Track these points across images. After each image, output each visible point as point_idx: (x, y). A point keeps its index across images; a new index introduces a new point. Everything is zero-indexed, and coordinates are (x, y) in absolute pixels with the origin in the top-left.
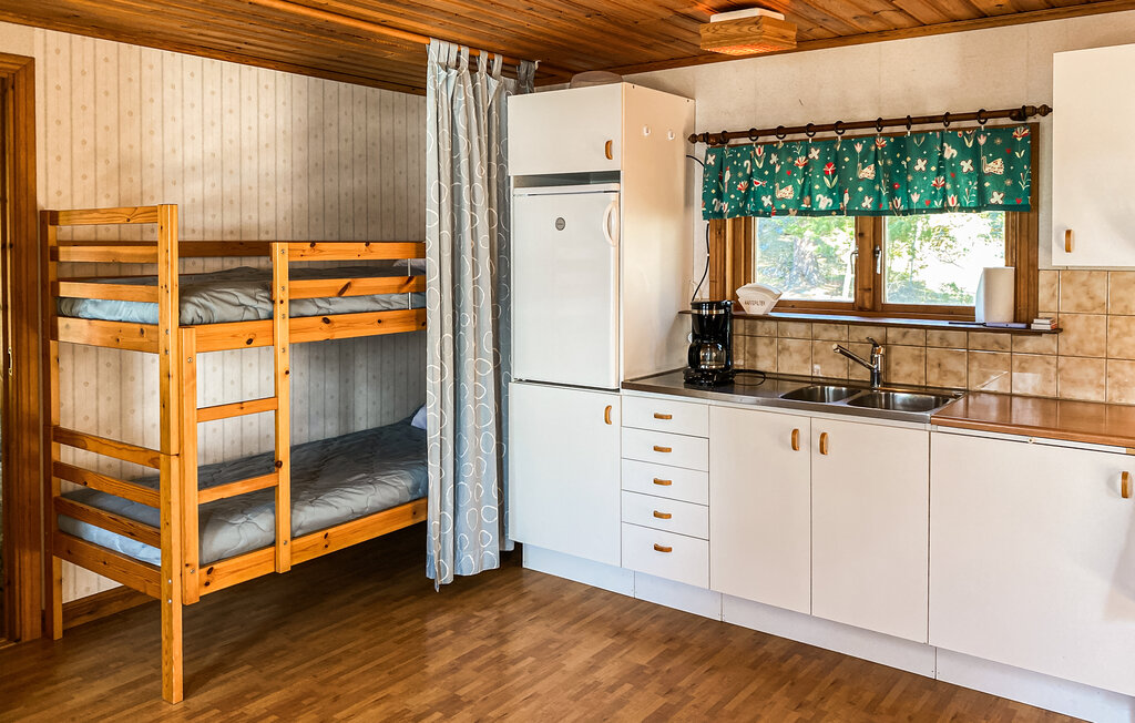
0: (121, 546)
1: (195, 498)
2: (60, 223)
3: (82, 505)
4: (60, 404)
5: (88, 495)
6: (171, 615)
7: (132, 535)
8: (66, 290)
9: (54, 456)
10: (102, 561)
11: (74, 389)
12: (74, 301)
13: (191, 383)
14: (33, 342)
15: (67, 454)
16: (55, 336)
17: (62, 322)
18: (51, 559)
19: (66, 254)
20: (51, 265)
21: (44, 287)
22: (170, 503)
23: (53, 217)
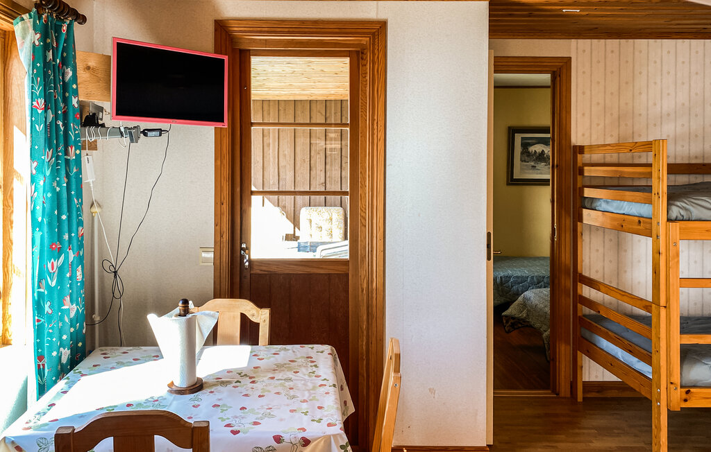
0: (623, 357)
1: (678, 340)
2: (585, 152)
3: (596, 325)
4: (582, 261)
5: (599, 319)
6: (659, 414)
7: (630, 352)
8: (588, 193)
9: (579, 291)
10: (609, 362)
11: (590, 252)
12: (592, 200)
13: (676, 260)
14: (568, 222)
15: (587, 291)
16: (581, 219)
17: (585, 212)
18: (577, 353)
19: (588, 172)
20: (579, 178)
21: (575, 190)
22: (659, 338)
23: (581, 149)
